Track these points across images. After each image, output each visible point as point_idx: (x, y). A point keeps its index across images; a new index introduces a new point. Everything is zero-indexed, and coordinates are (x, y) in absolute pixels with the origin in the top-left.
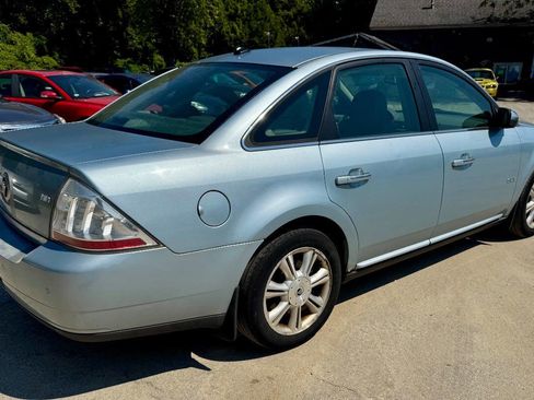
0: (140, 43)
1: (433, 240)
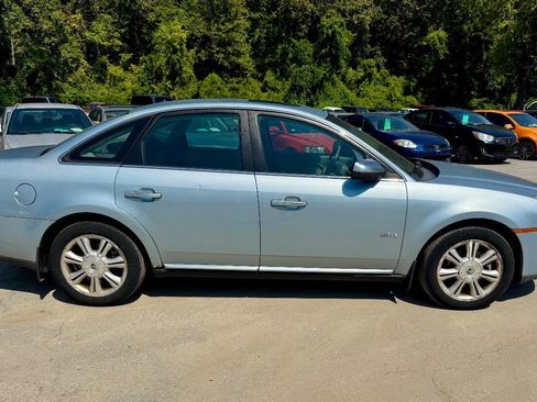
0: (500, 84)
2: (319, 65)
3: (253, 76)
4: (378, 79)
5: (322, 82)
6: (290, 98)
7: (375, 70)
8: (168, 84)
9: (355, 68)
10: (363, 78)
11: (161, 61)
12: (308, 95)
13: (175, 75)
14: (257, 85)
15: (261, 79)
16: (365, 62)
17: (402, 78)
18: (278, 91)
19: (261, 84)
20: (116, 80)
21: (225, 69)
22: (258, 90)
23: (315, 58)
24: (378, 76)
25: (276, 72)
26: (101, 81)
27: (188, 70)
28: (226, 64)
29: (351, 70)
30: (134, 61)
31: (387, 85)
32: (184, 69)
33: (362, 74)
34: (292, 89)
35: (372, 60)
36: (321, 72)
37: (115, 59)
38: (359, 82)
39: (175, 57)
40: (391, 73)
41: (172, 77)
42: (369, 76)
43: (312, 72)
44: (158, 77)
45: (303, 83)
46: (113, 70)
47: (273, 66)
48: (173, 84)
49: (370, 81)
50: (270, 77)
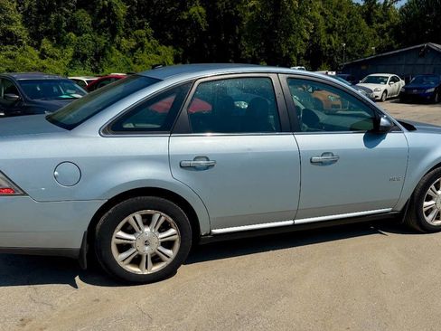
0: (250, 53)
1: (297, 221)
2: (100, 34)
3: (28, 43)
4: (149, 48)
5: (104, 50)
6: (75, 65)
7: (146, 40)
9: (127, 38)
10: (137, 47)
12: (92, 62)
15: (37, 47)
16: (136, 32)
17: (170, 48)
18: (57, 59)
23: (95, 28)
24: (149, 45)
25: (52, 40)
29: (123, 40)
31: (159, 54)
33: (134, 43)
34: (76, 56)
35: (141, 31)
36: (102, 40)
38: (133, 51)
40: (161, 43)
42: (141, 45)
43: (94, 40)
45: (85, 51)
47: (48, 34)
49: (142, 49)
50: (46, 44)
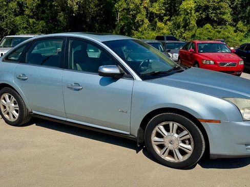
8: (182, 30)
11: (180, 19)
13: (186, 25)
14: (232, 29)
19: (234, 29)
20: (160, 29)
21: (215, 21)
22: (232, 32)
26: (153, 30)
27: (193, 22)
28: (215, 19)
30: (169, 20)
32: (191, 22)
37: (161, 19)
39: (187, 17)
41: (184, 27)
44: (178, 27)
46: (159, 24)
48: (185, 30)
